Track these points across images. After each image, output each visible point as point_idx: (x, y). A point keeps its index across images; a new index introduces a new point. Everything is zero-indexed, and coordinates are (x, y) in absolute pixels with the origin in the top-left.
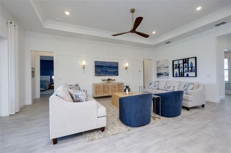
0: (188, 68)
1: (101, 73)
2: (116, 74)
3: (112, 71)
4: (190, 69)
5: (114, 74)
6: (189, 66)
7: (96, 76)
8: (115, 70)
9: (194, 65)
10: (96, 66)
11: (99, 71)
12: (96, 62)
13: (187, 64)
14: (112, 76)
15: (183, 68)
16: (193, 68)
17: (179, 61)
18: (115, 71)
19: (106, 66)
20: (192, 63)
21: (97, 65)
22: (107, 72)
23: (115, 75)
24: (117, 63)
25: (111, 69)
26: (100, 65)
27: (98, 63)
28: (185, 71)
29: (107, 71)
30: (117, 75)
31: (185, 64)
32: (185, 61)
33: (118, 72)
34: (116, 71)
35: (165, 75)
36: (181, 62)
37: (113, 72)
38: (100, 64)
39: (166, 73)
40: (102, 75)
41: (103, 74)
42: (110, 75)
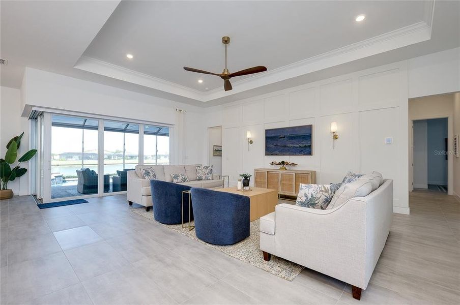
1: (275, 150)
2: (307, 150)
3: (296, 146)
5: (302, 151)
7: (266, 154)
8: (303, 144)
10: (267, 138)
11: (271, 146)
12: (267, 131)
14: (296, 155)
18: (305, 145)
19: (284, 137)
21: (268, 136)
22: (286, 148)
23: (304, 154)
24: (310, 128)
25: (293, 141)
26: (273, 135)
27: (270, 132)
29: (285, 146)
30: (310, 153)
33: (310, 147)
34: (307, 145)
37: (300, 147)
38: (274, 133)
40: (276, 155)
41: (278, 153)
42: (293, 155)
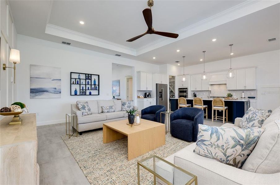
0: (91, 85)
4: (93, 86)
6: (93, 83)
9: (97, 83)
13: (90, 81)
15: (86, 85)
16: (96, 86)
17: (80, 74)
20: (95, 81)
28: (87, 89)
31: (87, 81)
32: (88, 77)
35: (53, 92)
36: (83, 77)
39: (56, 89)
